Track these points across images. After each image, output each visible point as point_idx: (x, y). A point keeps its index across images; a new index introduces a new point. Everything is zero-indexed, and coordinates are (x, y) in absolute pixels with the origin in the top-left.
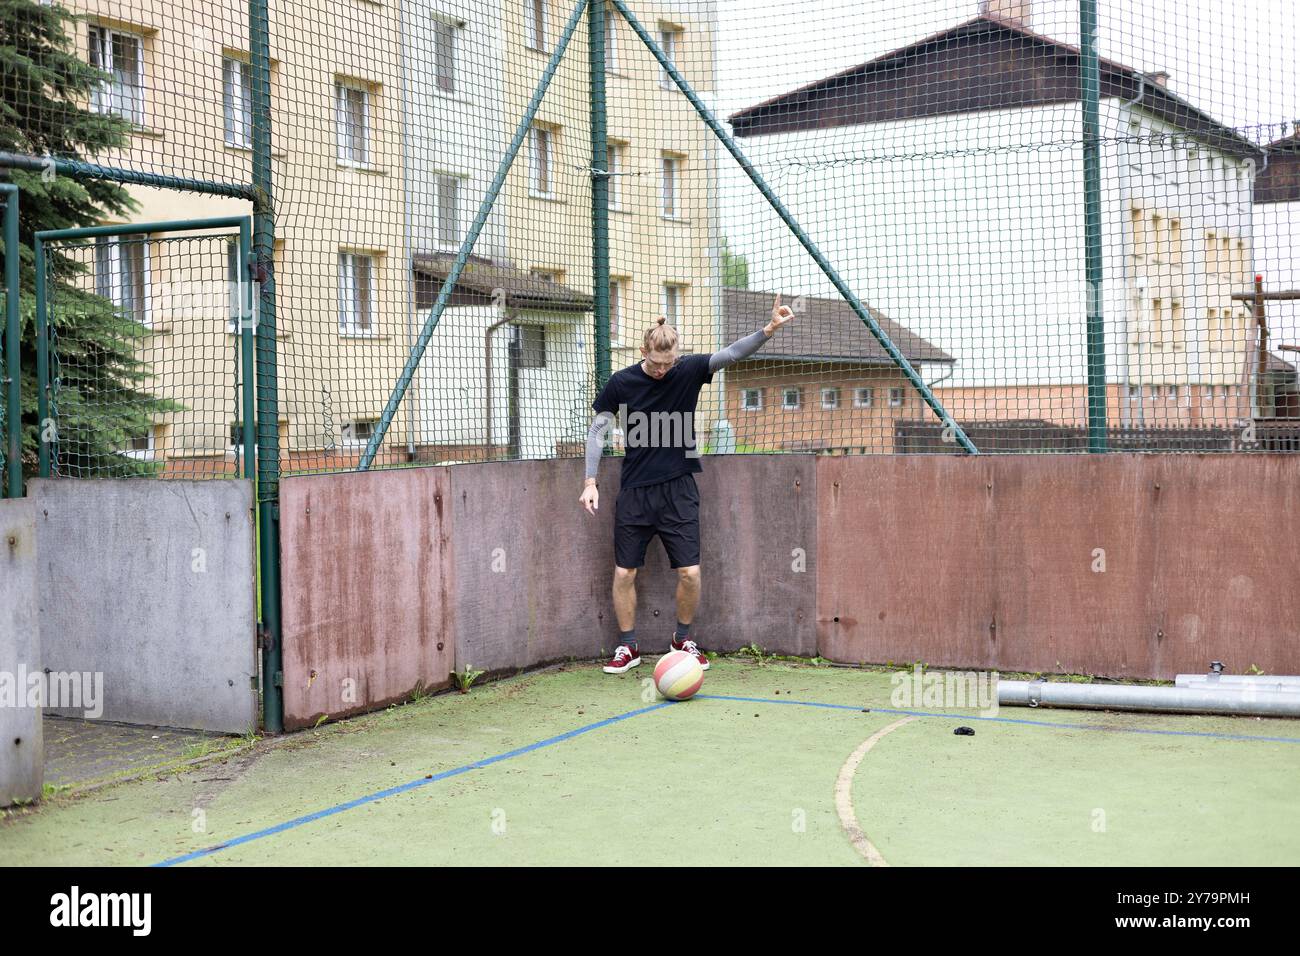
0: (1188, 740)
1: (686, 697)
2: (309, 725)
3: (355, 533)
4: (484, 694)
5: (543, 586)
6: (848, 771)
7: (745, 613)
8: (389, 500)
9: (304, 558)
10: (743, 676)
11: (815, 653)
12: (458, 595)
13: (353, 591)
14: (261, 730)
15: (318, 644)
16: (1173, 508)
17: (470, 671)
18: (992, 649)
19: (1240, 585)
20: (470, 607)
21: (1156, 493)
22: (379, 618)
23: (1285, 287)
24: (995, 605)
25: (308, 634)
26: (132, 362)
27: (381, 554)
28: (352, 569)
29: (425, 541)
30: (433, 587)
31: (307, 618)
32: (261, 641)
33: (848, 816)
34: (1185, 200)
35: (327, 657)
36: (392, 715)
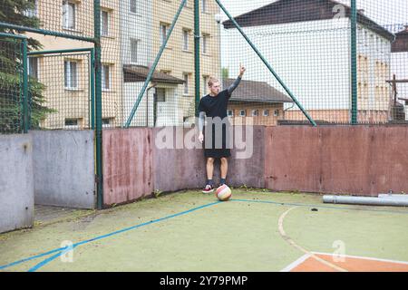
0: (384, 213)
1: (226, 199)
2: (110, 206)
3: (124, 148)
4: (163, 199)
5: (179, 166)
6: (281, 220)
7: (242, 175)
8: (134, 137)
9: (109, 155)
10: (242, 194)
11: (265, 187)
12: (154, 167)
13: (124, 165)
14: (97, 208)
15: (113, 182)
16: (378, 142)
17: (158, 191)
18: (320, 186)
19: (398, 166)
20: (158, 172)
21: (373, 138)
22: (131, 174)
23: (403, 78)
24: (321, 173)
25: (110, 178)
26: (40, 97)
27: (132, 154)
28: (123, 159)
29: (145, 151)
30: (147, 165)
31: (110, 173)
32: (96, 180)
33: (283, 233)
34: (368, 51)
35: (116, 185)
36: (135, 204)
